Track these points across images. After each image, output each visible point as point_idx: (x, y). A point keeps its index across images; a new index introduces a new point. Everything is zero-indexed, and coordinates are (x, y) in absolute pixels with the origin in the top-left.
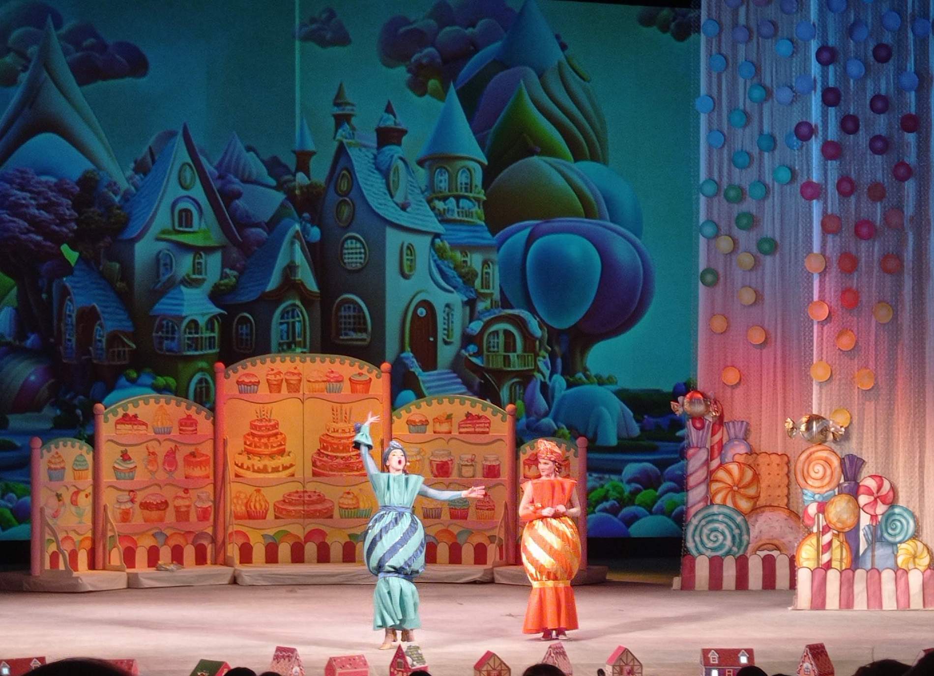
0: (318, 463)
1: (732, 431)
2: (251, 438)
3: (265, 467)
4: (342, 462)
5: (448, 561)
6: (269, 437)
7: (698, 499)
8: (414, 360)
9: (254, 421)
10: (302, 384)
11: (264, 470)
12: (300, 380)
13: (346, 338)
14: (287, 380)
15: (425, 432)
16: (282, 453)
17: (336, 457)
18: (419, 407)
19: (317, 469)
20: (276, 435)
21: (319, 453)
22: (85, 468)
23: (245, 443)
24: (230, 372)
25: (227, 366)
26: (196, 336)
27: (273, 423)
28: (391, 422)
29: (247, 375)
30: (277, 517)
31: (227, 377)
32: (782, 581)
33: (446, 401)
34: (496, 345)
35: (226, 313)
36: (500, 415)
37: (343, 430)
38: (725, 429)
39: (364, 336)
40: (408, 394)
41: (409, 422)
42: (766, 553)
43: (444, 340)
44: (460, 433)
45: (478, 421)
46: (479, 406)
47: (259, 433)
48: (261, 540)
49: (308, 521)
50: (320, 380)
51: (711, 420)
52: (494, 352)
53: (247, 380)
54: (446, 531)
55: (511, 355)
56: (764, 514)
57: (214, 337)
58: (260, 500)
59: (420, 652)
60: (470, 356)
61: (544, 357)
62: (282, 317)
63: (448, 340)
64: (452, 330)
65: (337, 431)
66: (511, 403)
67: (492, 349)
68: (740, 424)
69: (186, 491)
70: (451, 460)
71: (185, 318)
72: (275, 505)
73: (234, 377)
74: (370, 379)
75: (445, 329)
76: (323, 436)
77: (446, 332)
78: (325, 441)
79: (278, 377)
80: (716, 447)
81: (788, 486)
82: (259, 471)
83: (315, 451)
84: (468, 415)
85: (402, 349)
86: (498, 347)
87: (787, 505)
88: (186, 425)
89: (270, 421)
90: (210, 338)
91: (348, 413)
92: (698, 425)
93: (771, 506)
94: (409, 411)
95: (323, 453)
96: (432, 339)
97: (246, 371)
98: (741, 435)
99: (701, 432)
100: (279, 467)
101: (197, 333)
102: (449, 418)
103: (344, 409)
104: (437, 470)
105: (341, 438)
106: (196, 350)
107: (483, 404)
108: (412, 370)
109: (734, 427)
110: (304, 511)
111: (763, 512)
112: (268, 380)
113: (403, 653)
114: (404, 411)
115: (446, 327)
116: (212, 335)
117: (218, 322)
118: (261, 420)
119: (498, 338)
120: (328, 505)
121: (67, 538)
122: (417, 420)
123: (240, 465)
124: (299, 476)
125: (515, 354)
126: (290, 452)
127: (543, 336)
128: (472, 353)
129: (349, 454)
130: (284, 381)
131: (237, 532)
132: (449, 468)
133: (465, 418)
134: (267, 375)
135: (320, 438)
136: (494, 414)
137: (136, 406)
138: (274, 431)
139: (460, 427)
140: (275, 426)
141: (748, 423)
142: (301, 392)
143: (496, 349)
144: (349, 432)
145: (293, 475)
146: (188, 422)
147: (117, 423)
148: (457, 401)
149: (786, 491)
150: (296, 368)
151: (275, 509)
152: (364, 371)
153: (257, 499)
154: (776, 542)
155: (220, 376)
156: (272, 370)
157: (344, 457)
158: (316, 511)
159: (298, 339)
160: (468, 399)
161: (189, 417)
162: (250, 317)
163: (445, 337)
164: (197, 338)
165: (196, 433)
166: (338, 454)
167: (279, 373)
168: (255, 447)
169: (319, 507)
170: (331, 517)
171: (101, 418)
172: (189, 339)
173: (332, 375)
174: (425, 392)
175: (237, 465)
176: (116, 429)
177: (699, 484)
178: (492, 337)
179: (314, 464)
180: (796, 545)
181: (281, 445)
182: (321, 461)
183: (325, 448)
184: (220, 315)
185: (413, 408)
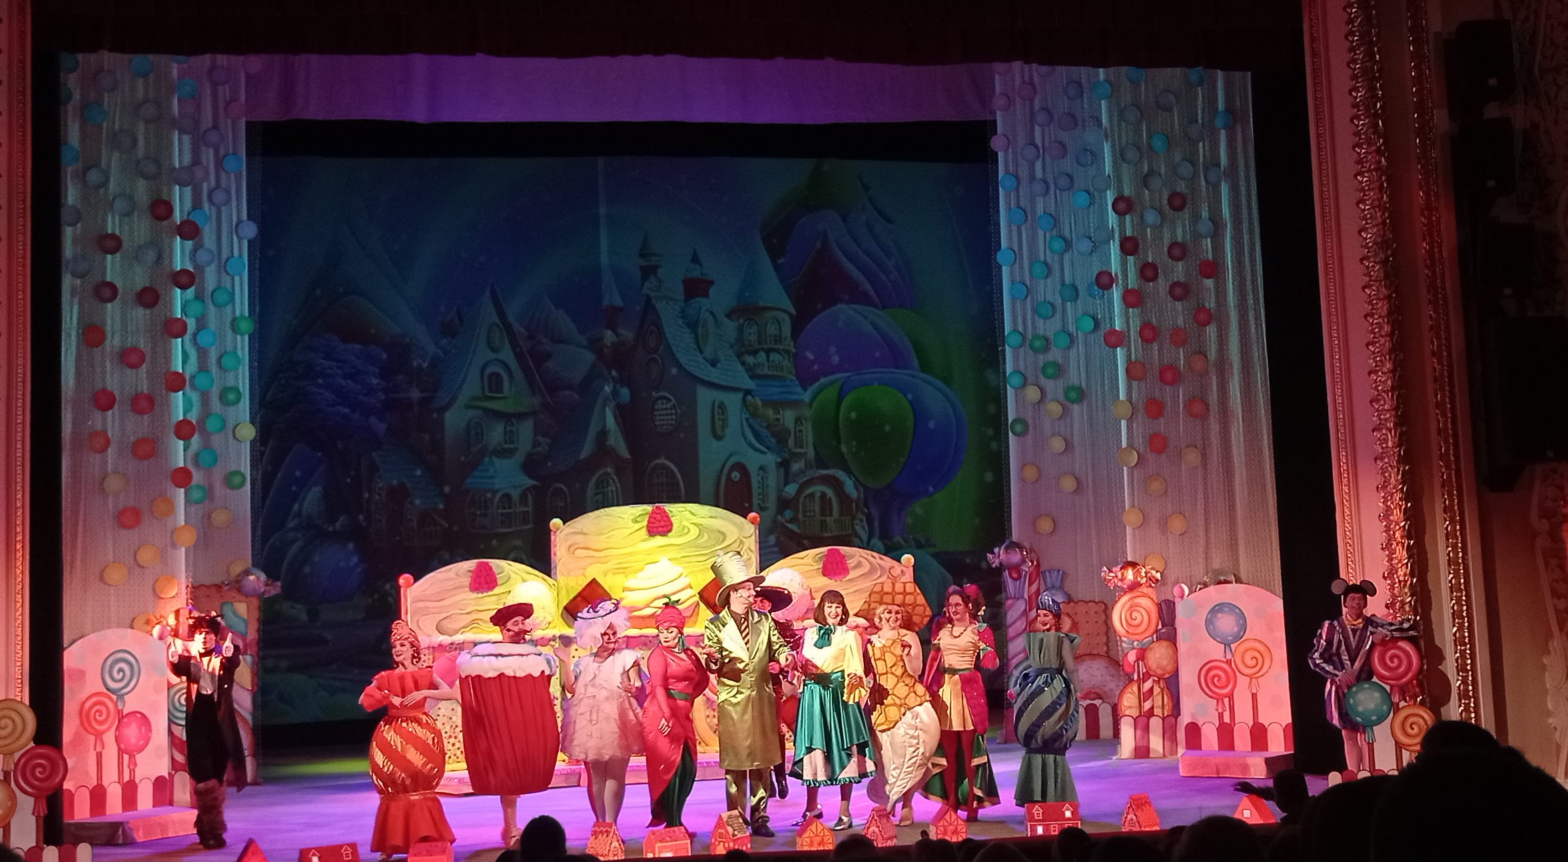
1: (1048, 580)
7: (1019, 649)
26: (509, 511)
32: (1106, 730)
34: (812, 509)
35: (539, 484)
38: (1041, 578)
42: (1089, 702)
43: (759, 504)
51: (1027, 570)
52: (810, 516)
55: (828, 519)
56: (1085, 663)
57: (528, 512)
60: (787, 521)
61: (862, 521)
62: (597, 488)
63: (764, 505)
64: (767, 495)
67: (808, 514)
68: (1056, 572)
71: (497, 491)
75: (760, 494)
77: (761, 497)
80: (1034, 596)
81: (1107, 633)
86: (814, 511)
87: (1107, 653)
90: (525, 512)
92: (1015, 576)
93: (1090, 654)
96: (747, 505)
98: (1058, 584)
99: (1018, 582)
101: (510, 508)
106: (510, 526)
109: (1051, 577)
111: (1083, 661)
115: (761, 491)
116: (526, 509)
117: (532, 495)
119: (814, 502)
125: (832, 519)
127: (858, 498)
128: (788, 519)
141: (1064, 572)
143: (812, 514)
149: (1105, 639)
154: (1098, 691)
162: (566, 490)
163: (760, 502)
164: (511, 513)
172: (502, 514)
177: (1019, 635)
178: (808, 500)
180: (1117, 693)
184: (534, 487)
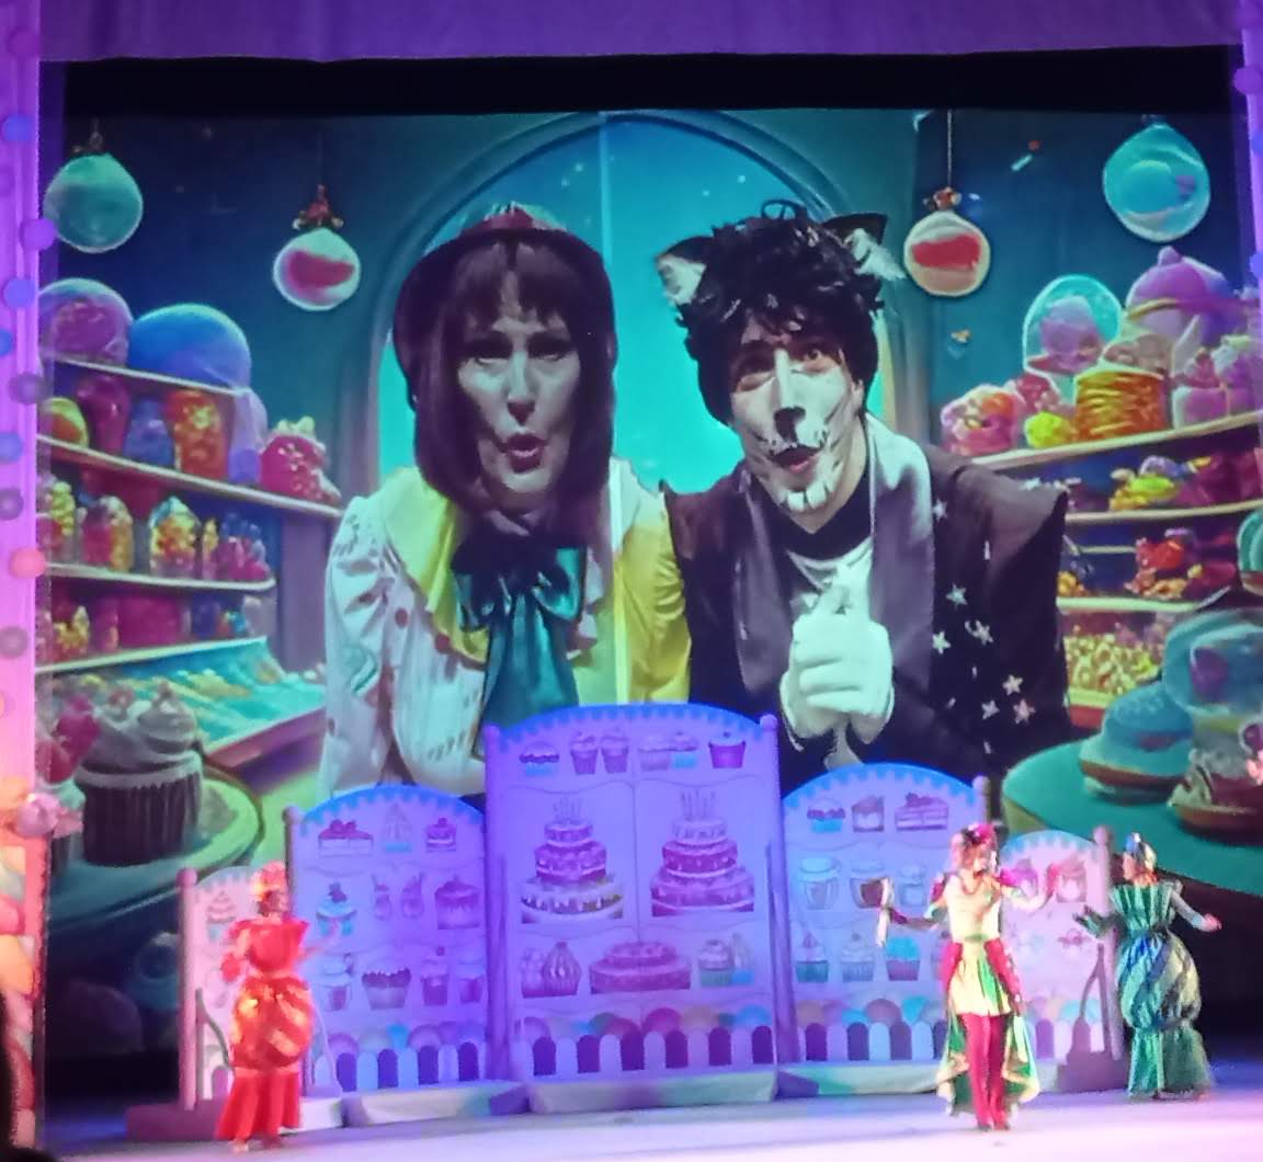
0: (662, 893)
2: (546, 852)
3: (573, 903)
4: (703, 888)
5: (889, 1056)
6: (577, 850)
9: (552, 823)
10: (629, 755)
11: (571, 908)
12: (626, 750)
14: (603, 751)
15: (840, 830)
16: (599, 876)
17: (693, 880)
18: (827, 787)
19: (660, 904)
20: (588, 846)
21: (663, 874)
23: (538, 863)
24: (510, 741)
27: (582, 825)
28: (782, 815)
29: (538, 744)
30: (594, 991)
31: (504, 749)
36: (964, 796)
37: (701, 832)
41: (813, 814)
44: (901, 829)
45: (928, 807)
46: (928, 781)
47: (561, 844)
49: (648, 994)
50: (659, 748)
53: (537, 754)
54: (883, 1002)
58: (565, 963)
65: (692, 834)
69: (441, 951)
72: (591, 971)
73: (515, 749)
74: (744, 742)
76: (668, 844)
78: (672, 854)
79: (590, 747)
82: (561, 910)
83: (656, 870)
84: (911, 797)
88: (437, 836)
89: (578, 821)
91: (709, 803)
94: (810, 795)
95: (669, 874)
97: (537, 738)
100: (596, 901)
102: (877, 806)
103: (701, 797)
104: (863, 895)
105: (701, 847)
107: (934, 778)
110: (640, 976)
112: (573, 754)
114: (803, 795)
118: (563, 822)
120: (680, 965)
122: (825, 810)
123: (529, 901)
124: (628, 915)
126: (613, 874)
129: (713, 874)
130: (599, 752)
131: (529, 1020)
133: (906, 802)
134: (573, 742)
135: (664, 848)
136: (954, 793)
137: (353, 806)
138: (586, 841)
139: (897, 818)
140: (586, 832)
142: (629, 770)
144: (713, 835)
145: (619, 915)
146: (441, 831)
147: (325, 836)
148: (890, 773)
150: (618, 730)
151: (591, 978)
152: (733, 729)
153: (561, 960)
155: (493, 748)
156: (580, 734)
157: (705, 879)
158: (660, 977)
160: (908, 771)
161: (442, 822)
165: (455, 849)
166: (694, 875)
167: (591, 739)
168: (555, 868)
169: (664, 969)
170: (687, 986)
173: (680, 739)
175: (525, 901)
176: (320, 847)
179: (655, 895)
181: (598, 863)
182: (666, 888)
183: (672, 866)
185: (816, 787)
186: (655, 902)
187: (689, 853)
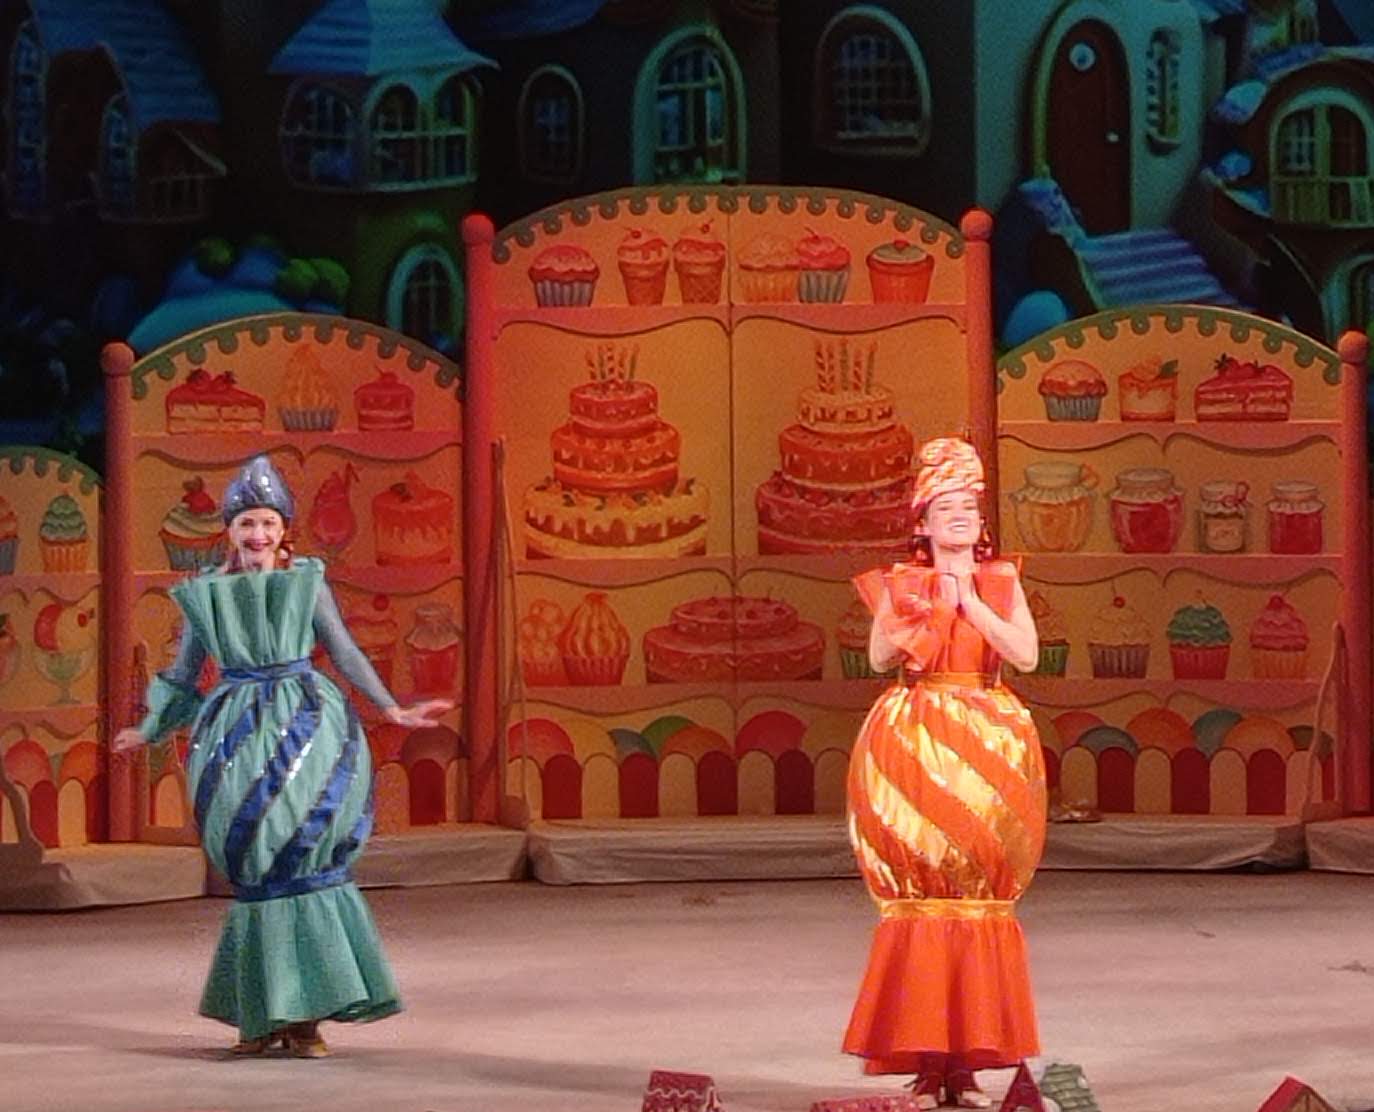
0: (777, 514)
2: (573, 439)
3: (618, 526)
4: (850, 510)
5: (1168, 808)
6: (627, 436)
8: (1061, 200)
9: (583, 389)
10: (725, 274)
11: (614, 536)
12: (720, 265)
13: (854, 135)
14: (679, 266)
15: (1096, 419)
16: (667, 484)
17: (832, 496)
18: (1076, 343)
19: (773, 533)
20: (648, 430)
21: (778, 483)
22: (77, 535)
23: (557, 457)
24: (511, 243)
25: (499, 226)
26: (406, 135)
27: (637, 394)
28: (994, 388)
29: (563, 252)
30: (653, 678)
31: (500, 256)
33: (1156, 323)
34: (1305, 152)
35: (495, 65)
36: (1319, 365)
37: (849, 413)
39: (911, 129)
40: (1044, 303)
41: (1047, 388)
43: (1149, 137)
44: (1201, 419)
45: (1253, 383)
46: (1257, 337)
47: (599, 425)
48: (605, 744)
49: (745, 688)
50: (779, 264)
52: (1301, 173)
53: (560, 267)
54: (1163, 715)
55: (1351, 181)
57: (461, 139)
58: (601, 627)
59: (1082, 1082)
60: (1230, 185)
62: (665, 76)
63: (1164, 140)
64: (1174, 110)
65: (833, 416)
66: (1353, 326)
67: (1294, 166)
69: (381, 601)
70: (1176, 500)
71: (372, 80)
72: (646, 641)
73: (521, 259)
74: (930, 259)
75: (1151, 108)
76: (789, 430)
77: (1154, 116)
78: (795, 447)
79: (653, 257)
82: (598, 539)
83: (766, 477)
84: (1225, 364)
85: (1026, 171)
86: (1312, 160)
88: (378, 404)
89: (630, 387)
90: (450, 140)
91: (864, 364)
94: (1046, 356)
95: (790, 484)
96: (1113, 138)
97: (559, 240)
100: (659, 526)
101: (409, 127)
102: (1167, 373)
103: (851, 351)
104: (1133, 531)
105: (847, 438)
106: (408, 177)
107: (1270, 332)
108: (1056, 230)
110: (734, 658)
112: (622, 266)
113: (1033, 1088)
114: (1032, 355)
115: (1155, 100)
116: (456, 131)
117: (473, 93)
118: (605, 387)
119: (1312, 134)
120: (806, 640)
121: (27, 746)
122: (1072, 383)
123: (541, 521)
124: (717, 552)
125: (1364, 181)
126: (691, 482)
128: (1233, 178)
129: (869, 486)
130: (672, 267)
131: (537, 724)
132: (1167, 524)
133: (1216, 374)
134: (622, 250)
135: (781, 437)
136: (1303, 360)
137: (228, 348)
138: (644, 420)
139: (1199, 400)
142: (724, 302)
143: (1306, 166)
144: (869, 418)
145: (701, 550)
146: (383, 395)
147: (171, 399)
148: (1190, 323)
150: (705, 229)
151: (648, 654)
152: (912, 236)
153: (595, 625)
155: (481, 255)
156: (637, 235)
157: (853, 495)
158: (770, 657)
159: (711, 142)
160: (1224, 318)
161: (388, 380)
162: (571, 78)
163: (1153, 131)
164: (411, 141)
165: (409, 428)
166: (836, 487)
167: (657, 244)
168: (588, 466)
169: (777, 646)
170: (816, 675)
171: (126, 385)
172: (386, 143)
173: (816, 249)
174: (1096, 297)
175: (532, 522)
176: (169, 418)
178: (1294, 127)
179: (764, 517)
181: (664, 460)
182: (784, 506)
183: (796, 469)
184: (480, 70)
185: (1059, 345)
186: (764, 530)
187: (826, 447)
